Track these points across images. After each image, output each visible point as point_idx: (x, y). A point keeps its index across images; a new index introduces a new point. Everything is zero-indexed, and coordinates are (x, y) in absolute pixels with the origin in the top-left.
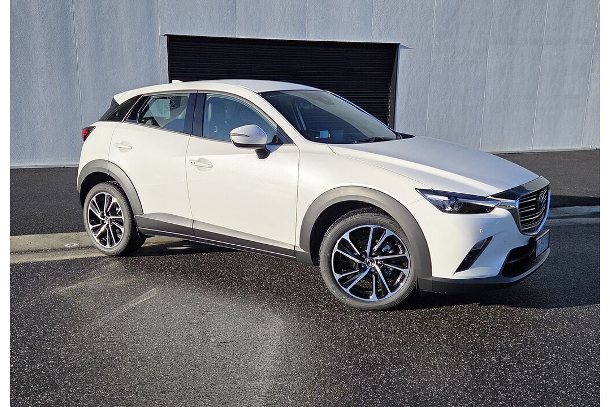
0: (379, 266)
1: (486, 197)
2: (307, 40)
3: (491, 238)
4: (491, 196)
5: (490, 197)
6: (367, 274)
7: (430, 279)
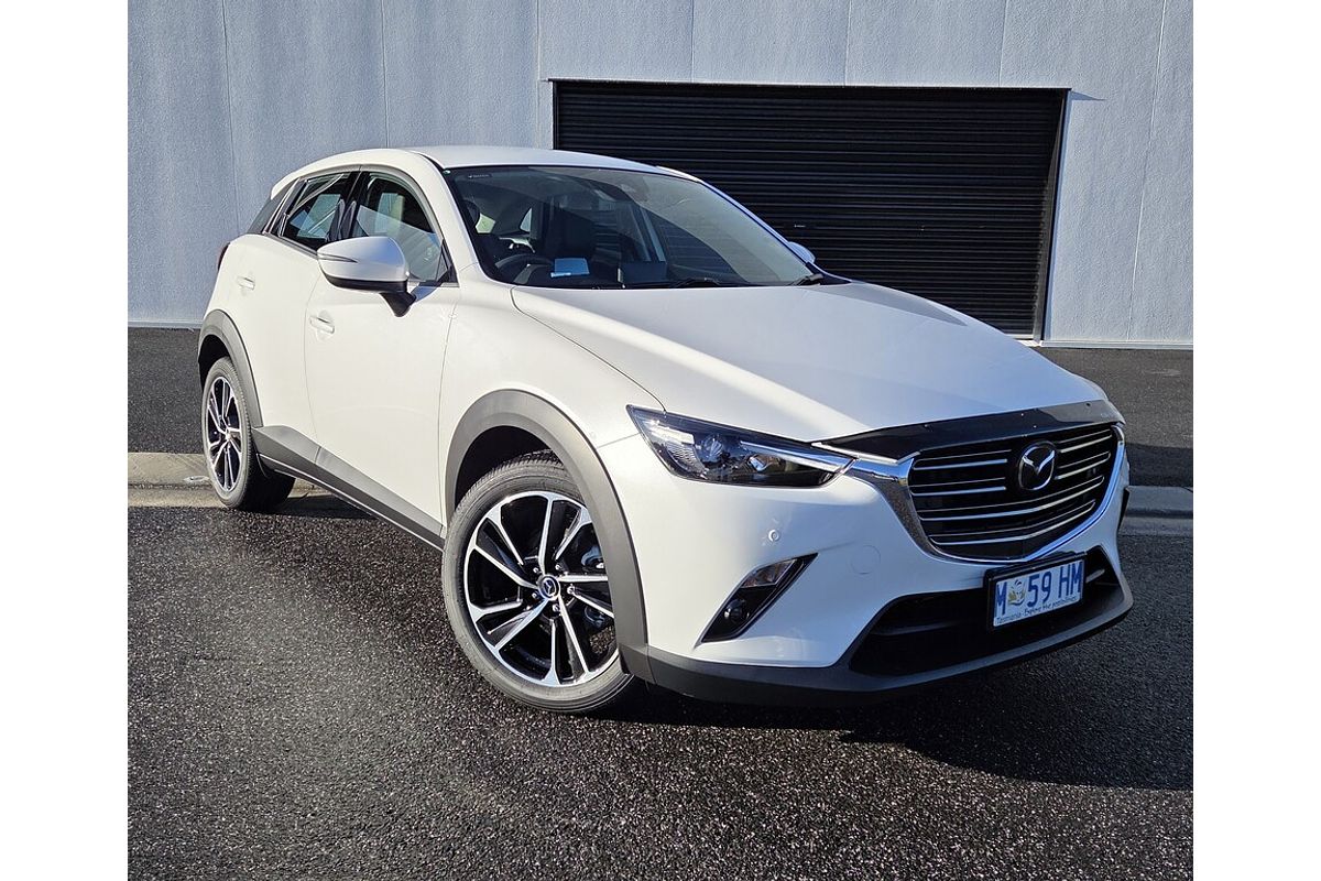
0: (567, 597)
1: (810, 443)
2: (847, 84)
3: (808, 559)
4: (823, 442)
5: (819, 445)
6: (540, 615)
7: (643, 651)
